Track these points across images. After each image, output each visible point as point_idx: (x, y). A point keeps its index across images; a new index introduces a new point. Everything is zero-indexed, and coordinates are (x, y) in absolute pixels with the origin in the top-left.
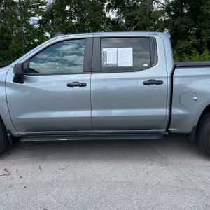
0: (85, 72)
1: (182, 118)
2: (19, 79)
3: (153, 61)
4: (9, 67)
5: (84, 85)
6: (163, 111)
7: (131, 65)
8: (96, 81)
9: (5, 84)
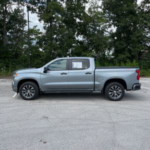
0: (66, 70)
1: (98, 85)
2: (45, 72)
3: (88, 67)
4: (41, 68)
5: (66, 74)
6: (92, 83)
7: (81, 67)
8: (70, 73)
9: (41, 73)
